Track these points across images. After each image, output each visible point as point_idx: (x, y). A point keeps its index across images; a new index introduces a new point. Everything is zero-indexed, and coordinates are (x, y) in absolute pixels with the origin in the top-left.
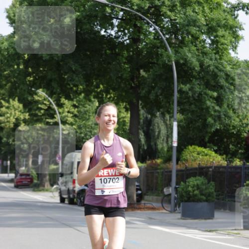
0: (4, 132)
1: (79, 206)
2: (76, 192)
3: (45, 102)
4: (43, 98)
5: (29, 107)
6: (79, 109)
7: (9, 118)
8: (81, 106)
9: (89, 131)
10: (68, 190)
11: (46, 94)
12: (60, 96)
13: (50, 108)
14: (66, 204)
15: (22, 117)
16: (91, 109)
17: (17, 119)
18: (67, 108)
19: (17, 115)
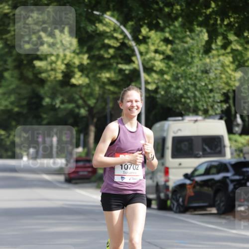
0: (46, 88)
1: (176, 212)
2: (170, 188)
3: (115, 35)
4: (112, 29)
5: (89, 44)
6: (175, 46)
7: (55, 62)
8: (177, 41)
9: (191, 85)
10: (157, 185)
11: (118, 20)
12: (141, 23)
13: (123, 45)
14: (154, 209)
15: (77, 62)
16: (195, 45)
17: (68, 65)
18: (153, 44)
19: (68, 58)
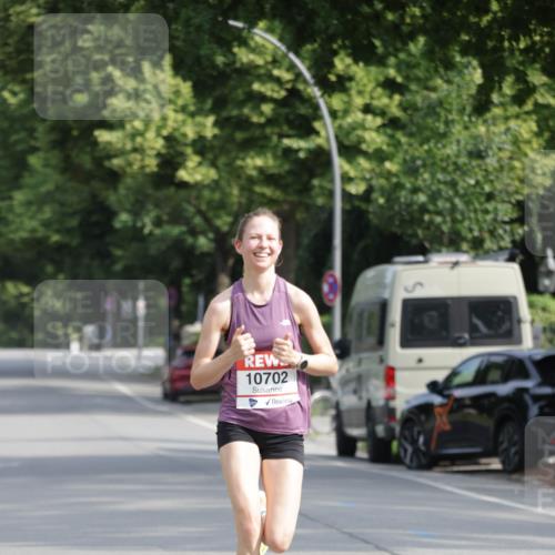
0: (122, 191)
1: (410, 468)
2: (398, 415)
3: (276, 72)
4: (269, 59)
5: (217, 93)
6: (408, 97)
7: (142, 134)
8: (413, 87)
9: (445, 183)
10: (369, 407)
11: (281, 39)
12: (335, 46)
13: (294, 94)
14: (361, 460)
15: (190, 132)
16: (454, 95)
17: (170, 139)
18: (360, 93)
19: (170, 123)
